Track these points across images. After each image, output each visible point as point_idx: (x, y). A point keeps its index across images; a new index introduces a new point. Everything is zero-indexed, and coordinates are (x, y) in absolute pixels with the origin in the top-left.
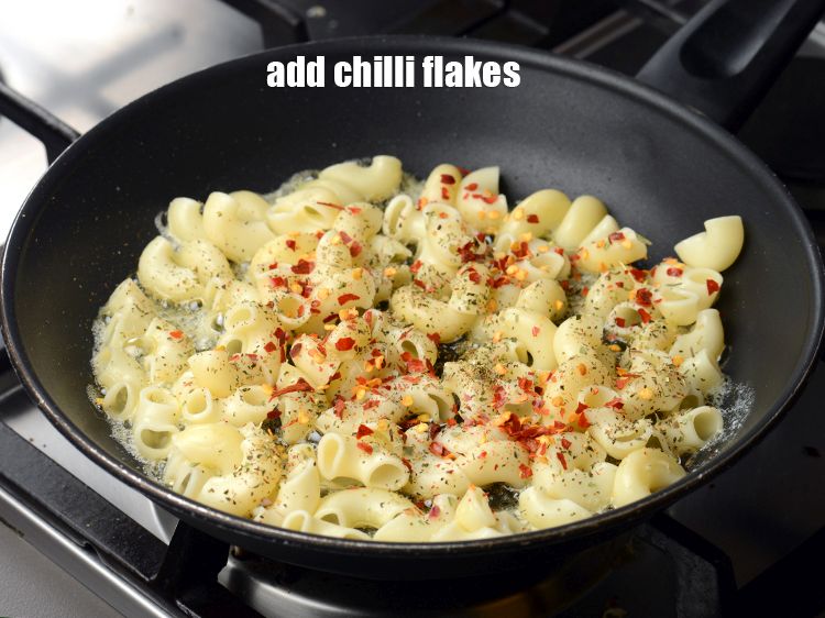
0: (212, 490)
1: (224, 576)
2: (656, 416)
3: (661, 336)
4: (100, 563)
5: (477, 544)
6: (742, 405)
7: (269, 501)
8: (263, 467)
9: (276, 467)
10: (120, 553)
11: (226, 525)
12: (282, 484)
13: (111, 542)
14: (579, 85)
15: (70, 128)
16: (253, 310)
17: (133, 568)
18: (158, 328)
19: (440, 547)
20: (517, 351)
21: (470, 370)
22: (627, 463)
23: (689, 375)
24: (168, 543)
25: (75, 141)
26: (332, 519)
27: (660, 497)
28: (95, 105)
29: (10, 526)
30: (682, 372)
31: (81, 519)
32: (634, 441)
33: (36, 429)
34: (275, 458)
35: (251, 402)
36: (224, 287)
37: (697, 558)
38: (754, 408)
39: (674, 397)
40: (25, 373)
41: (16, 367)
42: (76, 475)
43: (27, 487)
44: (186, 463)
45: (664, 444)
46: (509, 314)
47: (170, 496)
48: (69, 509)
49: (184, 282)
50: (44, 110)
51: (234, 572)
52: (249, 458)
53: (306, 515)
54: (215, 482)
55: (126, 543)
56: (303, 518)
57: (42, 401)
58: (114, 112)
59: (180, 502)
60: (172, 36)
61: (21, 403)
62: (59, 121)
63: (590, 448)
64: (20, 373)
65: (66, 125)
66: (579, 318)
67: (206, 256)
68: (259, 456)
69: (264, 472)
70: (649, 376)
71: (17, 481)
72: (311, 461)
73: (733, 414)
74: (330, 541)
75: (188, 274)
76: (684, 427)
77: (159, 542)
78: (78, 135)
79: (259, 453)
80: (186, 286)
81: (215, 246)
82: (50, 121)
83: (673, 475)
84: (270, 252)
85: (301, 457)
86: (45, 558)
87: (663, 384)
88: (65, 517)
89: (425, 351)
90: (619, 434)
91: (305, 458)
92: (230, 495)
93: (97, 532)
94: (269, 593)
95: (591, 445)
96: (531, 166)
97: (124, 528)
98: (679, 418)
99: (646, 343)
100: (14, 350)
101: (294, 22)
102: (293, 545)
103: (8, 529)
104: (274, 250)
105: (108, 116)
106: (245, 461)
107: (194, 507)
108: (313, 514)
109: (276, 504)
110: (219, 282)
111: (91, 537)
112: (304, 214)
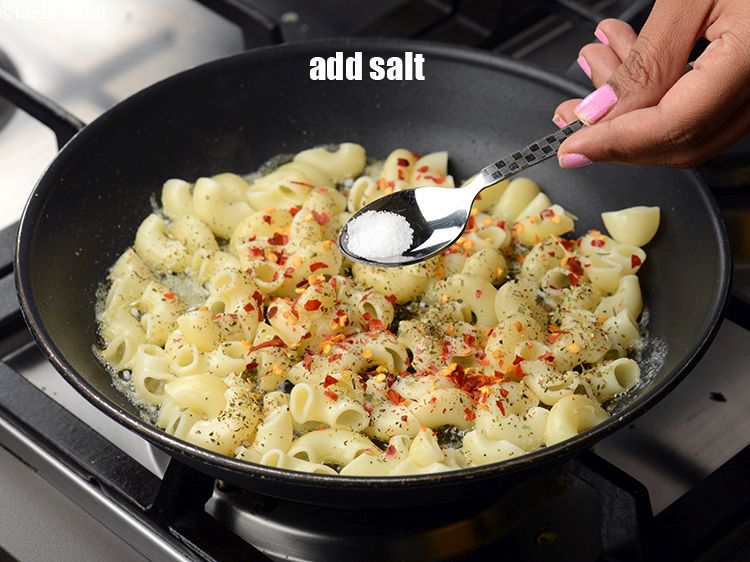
0: (199, 432)
1: (210, 506)
2: (581, 367)
3: (587, 299)
4: (104, 495)
5: (428, 478)
6: (656, 357)
7: (248, 442)
8: (243, 414)
9: (255, 413)
10: (120, 486)
11: (212, 462)
12: (259, 427)
13: (112, 477)
14: (515, 81)
15: (77, 119)
16: (233, 276)
17: (132, 499)
18: (154, 290)
19: (396, 480)
20: (462, 310)
21: (421, 328)
22: (557, 408)
23: (612, 332)
24: (162, 478)
25: (81, 130)
26: (303, 456)
27: (585, 437)
28: (98, 98)
29: (26, 463)
30: (605, 329)
31: (86, 458)
32: (563, 391)
33: (48, 380)
34: (254, 405)
35: (232, 355)
36: (209, 257)
37: (618, 489)
38: (668, 359)
39: (599, 350)
40: (38, 331)
41: (30, 325)
42: (82, 419)
43: (40, 430)
44: (177, 408)
45: (589, 391)
46: (455, 279)
47: (163, 437)
48: (76, 448)
49: (176, 253)
50: (53, 103)
51: (219, 503)
52: (232, 405)
53: (281, 453)
54: (202, 425)
55: (125, 477)
56: (278, 456)
57: (52, 355)
58: (114, 105)
59: (172, 442)
60: (165, 39)
61: (35, 357)
62: (67, 113)
63: (525, 396)
64: (33, 331)
65: (72, 116)
66: (516, 281)
67: (195, 230)
68: (240, 404)
69: (244, 418)
70: (576, 333)
71: (32, 424)
72: (285, 407)
73: (649, 365)
74: (301, 476)
75: (179, 247)
76: (607, 376)
77: (154, 476)
78: (84, 125)
79: (240, 401)
80: (178, 257)
81: (202, 221)
82: (60, 113)
83: (597, 418)
84: (250, 226)
85: (275, 403)
86: (56, 491)
87: (589, 339)
88: (73, 456)
89: (383, 312)
90: (550, 384)
91: (279, 404)
92: (214, 437)
93: (100, 469)
94: (248, 520)
95: (525, 393)
96: (475, 151)
97: (125, 464)
98: (602, 369)
99: (573, 303)
100: (28, 311)
101: (270, 26)
102: (269, 479)
103: (23, 466)
104: (252, 224)
105: (109, 108)
106: (228, 407)
107: (184, 446)
108: (286, 453)
109: (254, 444)
110: (205, 253)
111: (96, 472)
112: (280, 193)
